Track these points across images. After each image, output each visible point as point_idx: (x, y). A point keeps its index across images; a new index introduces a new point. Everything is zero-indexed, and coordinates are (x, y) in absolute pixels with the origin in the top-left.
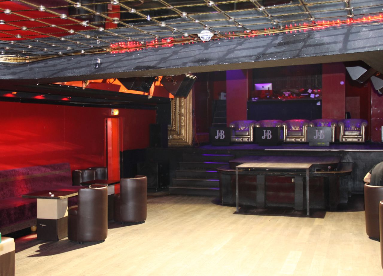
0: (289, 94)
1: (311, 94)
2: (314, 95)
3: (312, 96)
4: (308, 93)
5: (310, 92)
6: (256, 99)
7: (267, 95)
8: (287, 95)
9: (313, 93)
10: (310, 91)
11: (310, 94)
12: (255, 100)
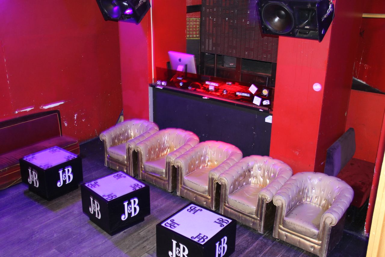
0: (215, 87)
1: (256, 97)
2: (260, 99)
3: (257, 101)
4: (251, 93)
5: (253, 93)
6: (163, 83)
7: (180, 81)
8: (211, 88)
9: (259, 94)
10: (253, 89)
11: (252, 96)
12: (161, 85)
